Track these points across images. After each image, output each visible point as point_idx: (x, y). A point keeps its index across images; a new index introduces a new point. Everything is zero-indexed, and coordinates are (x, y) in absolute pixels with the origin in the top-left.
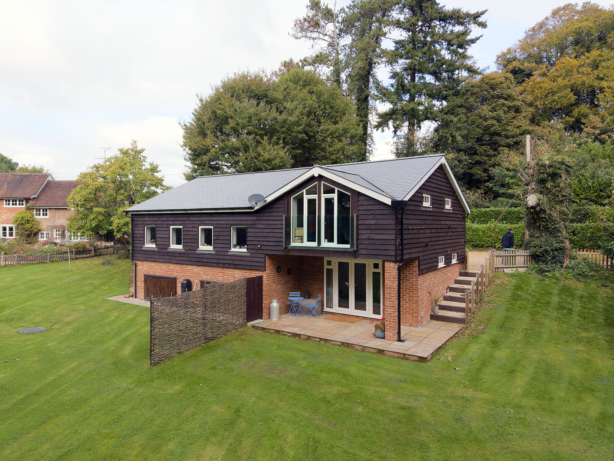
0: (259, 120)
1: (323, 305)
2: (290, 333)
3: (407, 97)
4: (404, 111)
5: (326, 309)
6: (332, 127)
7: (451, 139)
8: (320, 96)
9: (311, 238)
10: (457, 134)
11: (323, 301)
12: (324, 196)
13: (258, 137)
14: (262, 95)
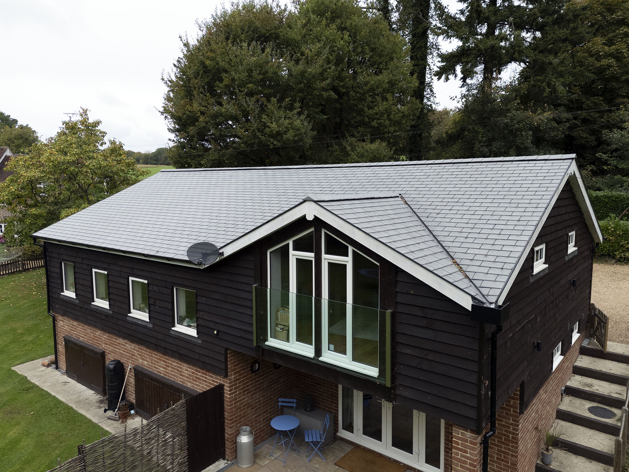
6: (374, 80)
8: (355, 33)
12: (327, 258)
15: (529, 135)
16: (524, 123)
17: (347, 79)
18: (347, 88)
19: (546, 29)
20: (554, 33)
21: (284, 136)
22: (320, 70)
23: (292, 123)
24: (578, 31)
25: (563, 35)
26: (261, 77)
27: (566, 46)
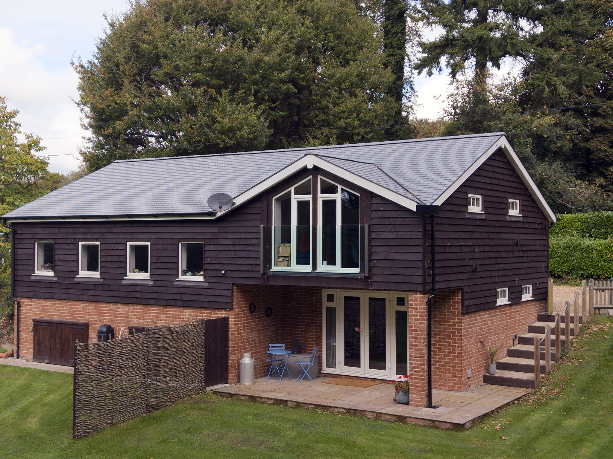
0: (213, 62)
1: (320, 363)
2: (271, 399)
3: (473, 14)
4: (466, 41)
5: (326, 370)
6: (340, 72)
7: (547, 90)
9: (302, 259)
10: (558, 82)
11: (320, 357)
12: (321, 197)
13: (212, 91)
14: (217, 17)
15: (528, 143)
16: (521, 128)
17: (308, 71)
18: (307, 81)
19: (543, 20)
20: (553, 24)
21: (238, 133)
22: (278, 59)
23: (247, 118)
24: (580, 23)
25: (563, 28)
26: (210, 65)
27: (567, 40)
